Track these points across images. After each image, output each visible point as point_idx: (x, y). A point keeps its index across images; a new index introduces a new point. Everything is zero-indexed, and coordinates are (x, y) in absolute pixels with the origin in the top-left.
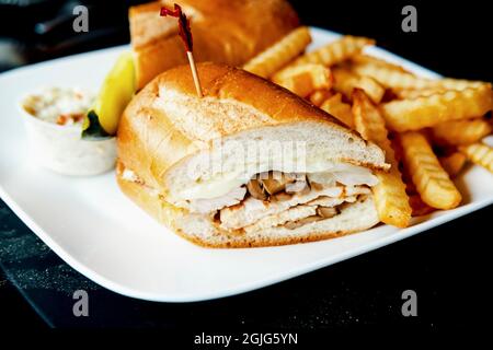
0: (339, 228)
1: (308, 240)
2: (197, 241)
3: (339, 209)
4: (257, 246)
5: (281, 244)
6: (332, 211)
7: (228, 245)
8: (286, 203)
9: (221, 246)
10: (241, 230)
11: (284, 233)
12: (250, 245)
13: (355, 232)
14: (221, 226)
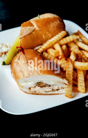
0: (58, 93)
1: (51, 95)
2: (26, 92)
3: (57, 90)
4: (39, 95)
5: (44, 95)
6: (56, 90)
7: (32, 94)
8: (45, 88)
9: (31, 94)
10: (35, 92)
11: (45, 93)
12: (37, 94)
13: (62, 94)
14: (31, 90)
